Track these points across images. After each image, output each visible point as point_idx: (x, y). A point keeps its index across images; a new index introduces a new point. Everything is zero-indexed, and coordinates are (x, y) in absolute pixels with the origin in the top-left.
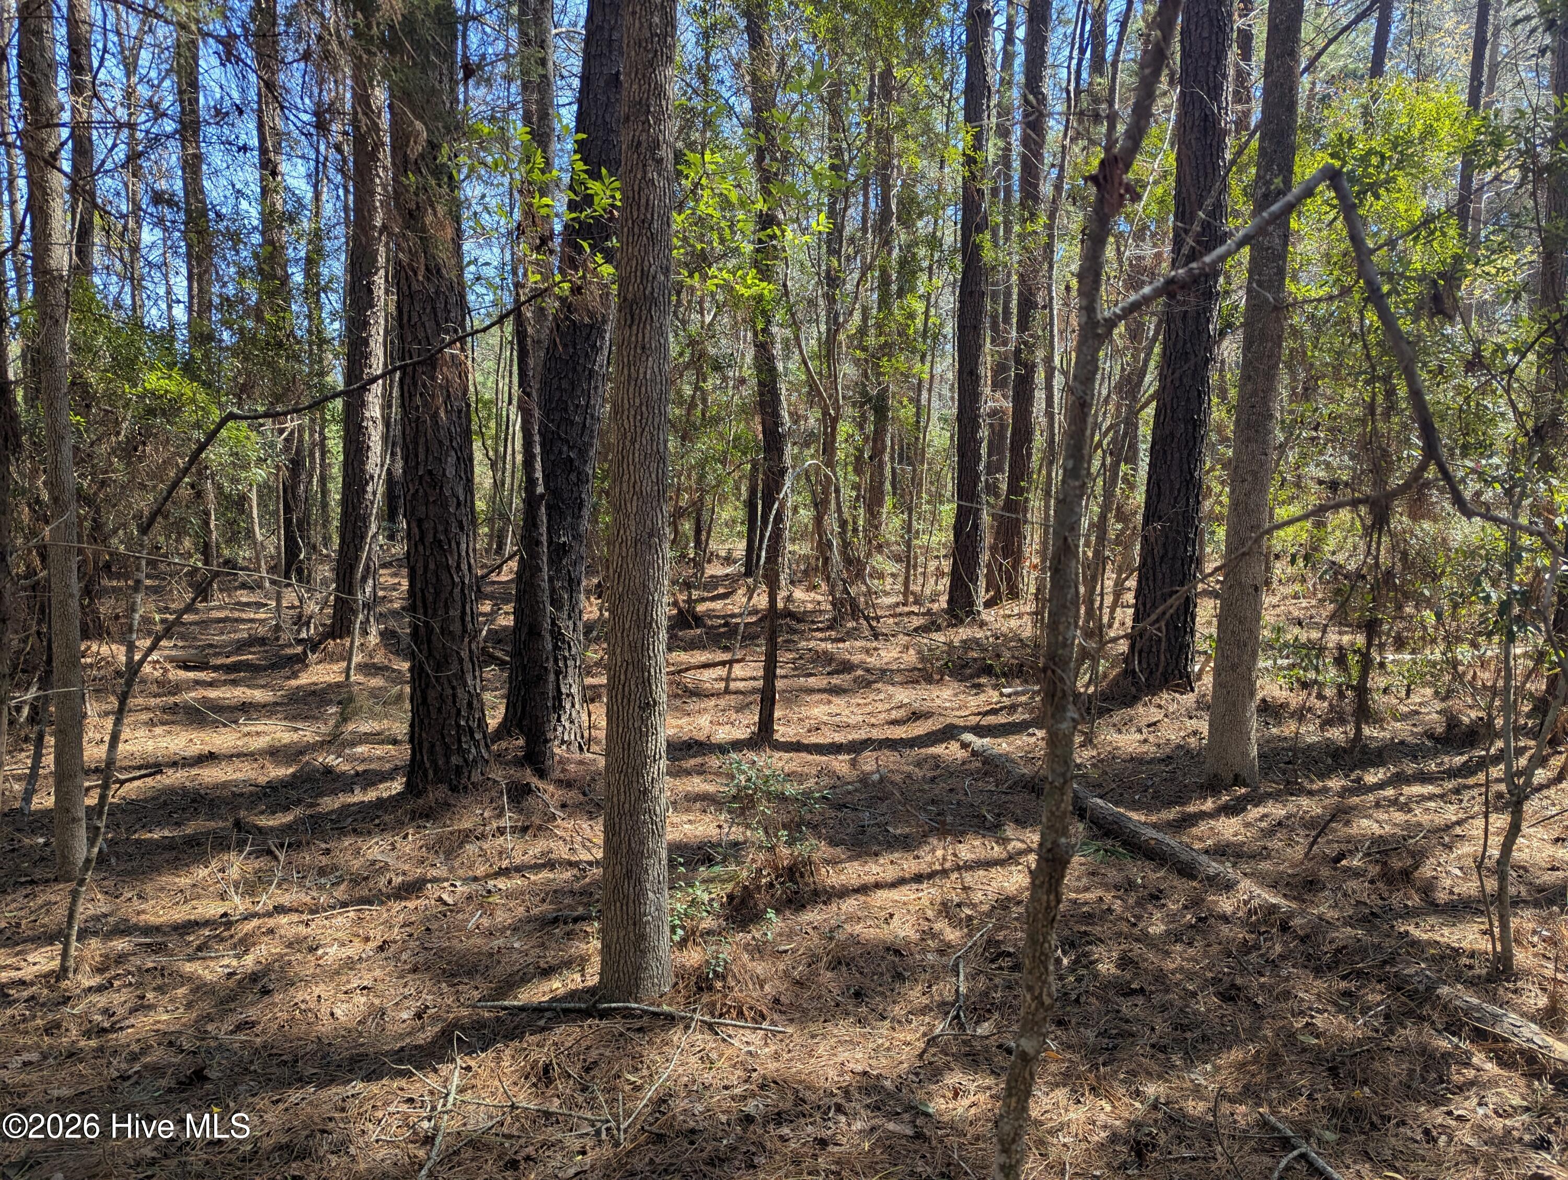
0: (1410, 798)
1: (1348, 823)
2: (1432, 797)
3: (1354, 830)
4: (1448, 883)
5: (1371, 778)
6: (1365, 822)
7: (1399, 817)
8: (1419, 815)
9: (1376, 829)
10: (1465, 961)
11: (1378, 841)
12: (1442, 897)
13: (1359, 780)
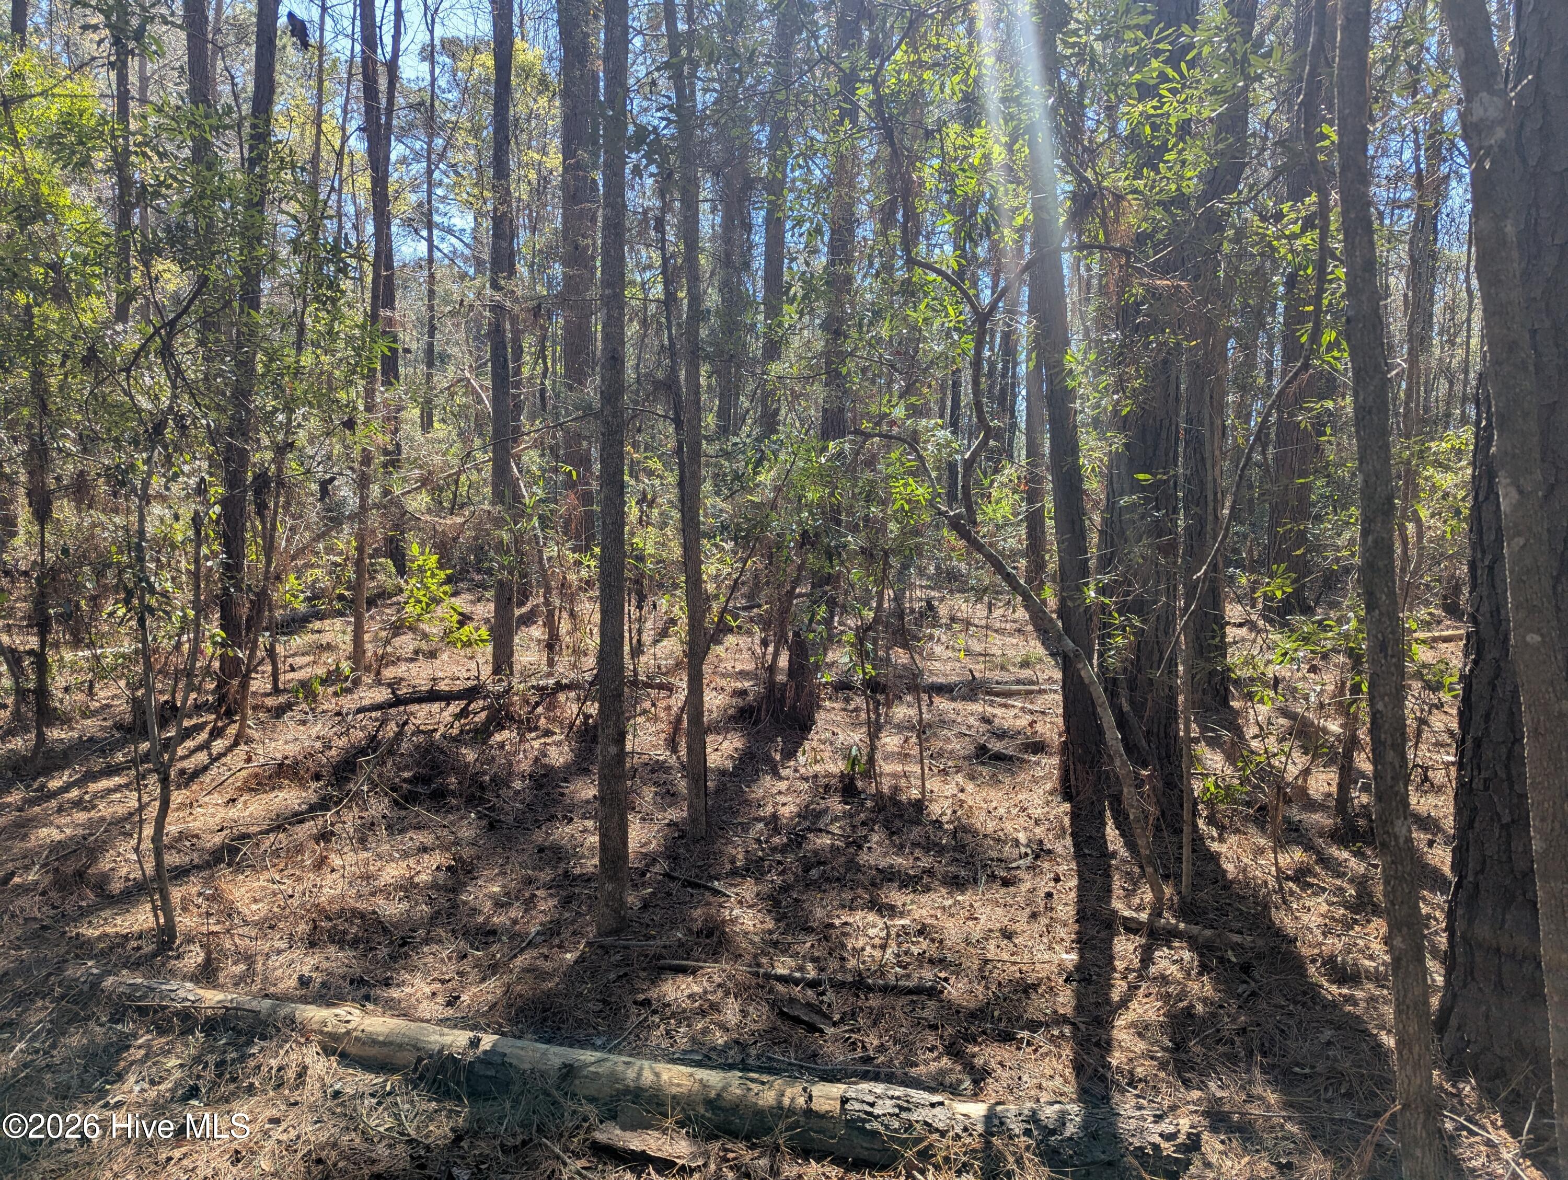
0: (95, 796)
1: (24, 837)
2: (118, 789)
3: (32, 842)
4: (123, 871)
5: (54, 784)
6: (44, 832)
7: (81, 817)
8: (104, 810)
9: (56, 835)
10: (133, 944)
11: (56, 847)
12: (116, 886)
13: (42, 787)
